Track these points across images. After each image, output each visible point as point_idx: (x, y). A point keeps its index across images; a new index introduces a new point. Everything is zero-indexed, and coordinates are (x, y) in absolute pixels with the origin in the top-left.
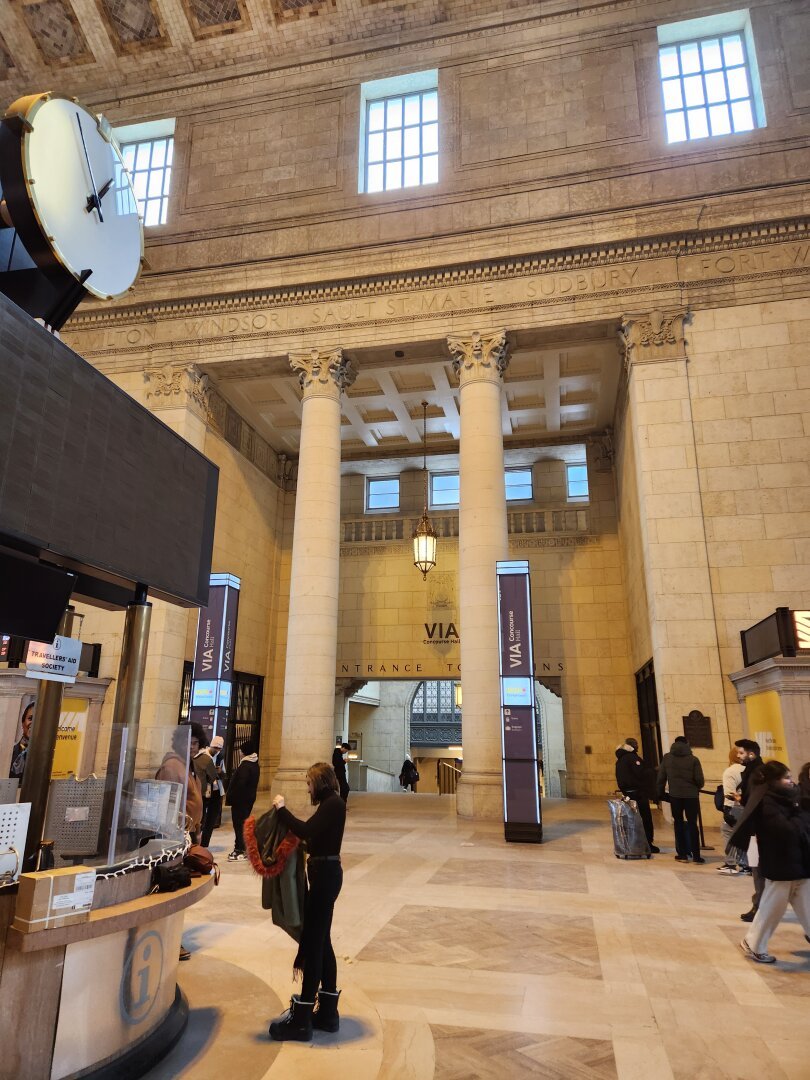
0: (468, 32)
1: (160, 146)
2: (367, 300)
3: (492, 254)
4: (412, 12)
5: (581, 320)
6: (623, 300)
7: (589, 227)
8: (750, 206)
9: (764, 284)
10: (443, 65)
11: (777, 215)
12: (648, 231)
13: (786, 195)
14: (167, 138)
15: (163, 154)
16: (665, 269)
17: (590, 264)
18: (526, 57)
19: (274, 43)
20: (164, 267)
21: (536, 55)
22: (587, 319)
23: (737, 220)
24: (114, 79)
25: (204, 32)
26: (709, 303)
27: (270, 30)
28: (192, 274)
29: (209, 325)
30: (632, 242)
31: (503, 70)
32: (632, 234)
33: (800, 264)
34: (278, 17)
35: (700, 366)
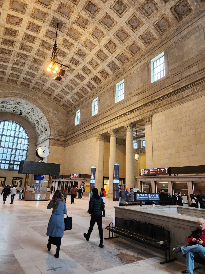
0: (127, 71)
2: (115, 121)
3: (127, 111)
4: (120, 72)
5: (139, 119)
6: (144, 115)
7: (137, 104)
8: (158, 95)
9: (162, 108)
12: (145, 103)
14: (97, 100)
15: (98, 102)
16: (149, 108)
17: (140, 109)
20: (98, 120)
22: (140, 119)
23: (156, 98)
24: (92, 93)
25: (98, 84)
26: (155, 113)
27: (105, 81)
28: (100, 121)
29: (101, 128)
32: (143, 104)
33: (168, 103)
34: (105, 79)
35: (153, 124)
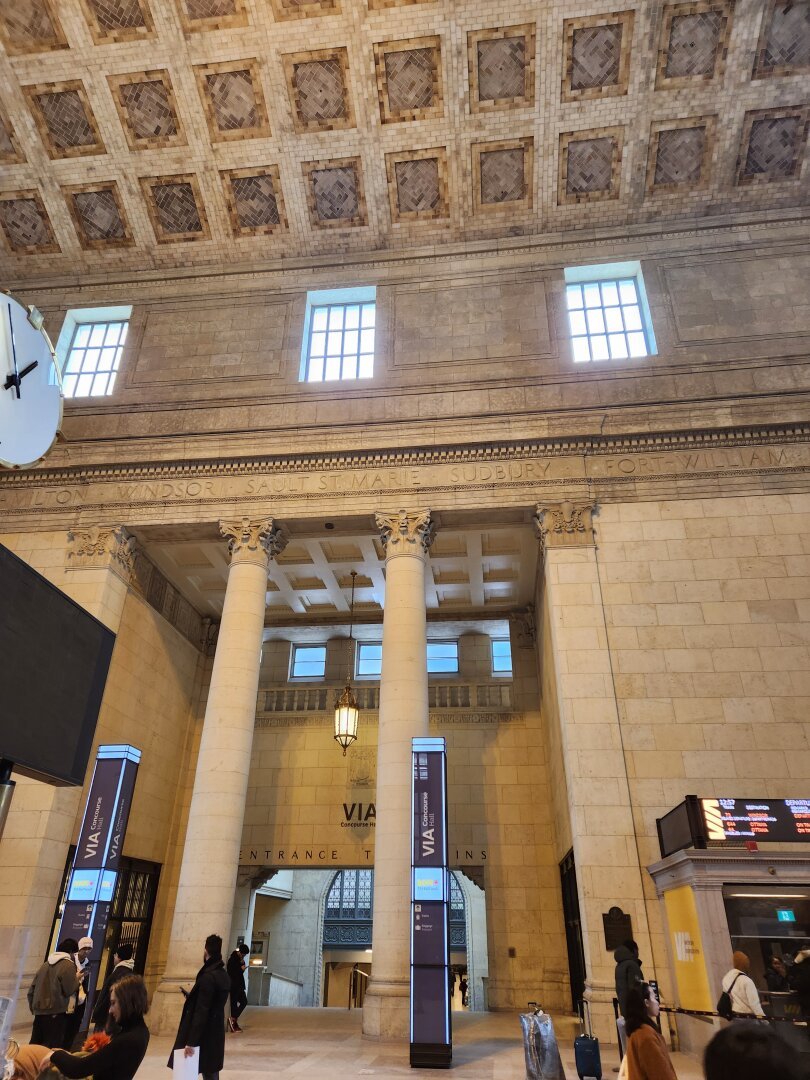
0: (404, 259)
1: (115, 329)
2: (301, 475)
3: (419, 442)
4: (356, 240)
5: (501, 505)
6: (538, 490)
7: (506, 425)
8: (645, 419)
9: (660, 485)
10: (381, 283)
11: (669, 427)
12: (558, 433)
13: (675, 411)
14: (122, 322)
15: (118, 335)
16: (574, 466)
17: (508, 457)
18: (454, 283)
19: (231, 252)
20: (104, 434)
21: (462, 282)
22: (505, 505)
23: (635, 429)
24: (77, 268)
25: (167, 237)
26: (614, 498)
27: (229, 242)
28: (132, 442)
29: (142, 490)
30: (545, 441)
31: (433, 292)
32: (544, 434)
33: (691, 470)
34: (236, 233)
